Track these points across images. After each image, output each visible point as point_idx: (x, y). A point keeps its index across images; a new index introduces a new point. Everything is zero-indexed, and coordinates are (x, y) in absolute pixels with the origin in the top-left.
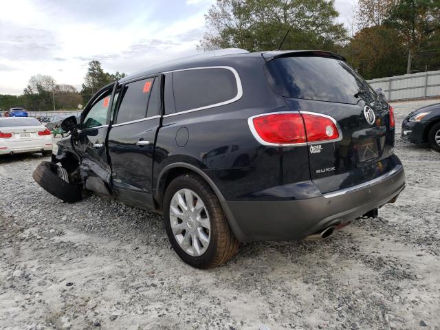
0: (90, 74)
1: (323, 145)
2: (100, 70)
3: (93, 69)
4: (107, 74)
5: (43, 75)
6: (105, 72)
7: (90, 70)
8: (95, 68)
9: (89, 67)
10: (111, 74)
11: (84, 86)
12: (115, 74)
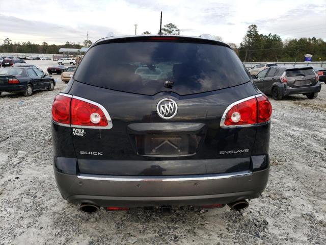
0: (248, 35)
1: (85, 130)
2: (256, 32)
3: (251, 31)
4: (261, 35)
5: (216, 36)
6: (259, 33)
7: (248, 32)
8: (252, 30)
9: (248, 30)
10: (264, 35)
11: (241, 44)
12: (267, 35)
